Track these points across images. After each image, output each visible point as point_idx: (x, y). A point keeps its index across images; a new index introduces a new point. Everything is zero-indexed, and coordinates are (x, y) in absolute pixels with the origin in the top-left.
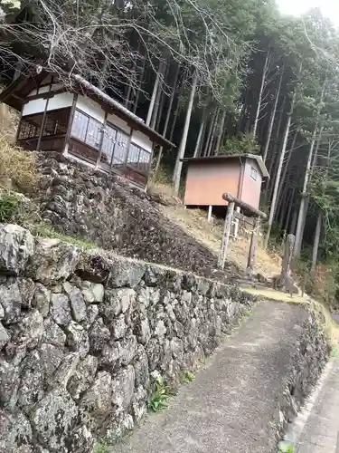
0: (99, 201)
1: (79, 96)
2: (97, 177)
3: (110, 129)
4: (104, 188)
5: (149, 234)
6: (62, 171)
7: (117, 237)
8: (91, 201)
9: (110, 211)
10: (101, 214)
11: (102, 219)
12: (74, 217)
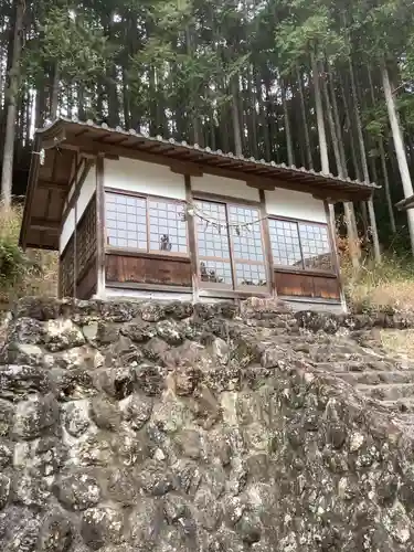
0: (154, 394)
1: (107, 162)
2: (179, 319)
3: (206, 205)
4: (206, 341)
5: (352, 466)
6: (56, 339)
7: (255, 494)
8: (123, 404)
9: (207, 414)
10: (171, 434)
11: (179, 449)
12: (55, 490)
